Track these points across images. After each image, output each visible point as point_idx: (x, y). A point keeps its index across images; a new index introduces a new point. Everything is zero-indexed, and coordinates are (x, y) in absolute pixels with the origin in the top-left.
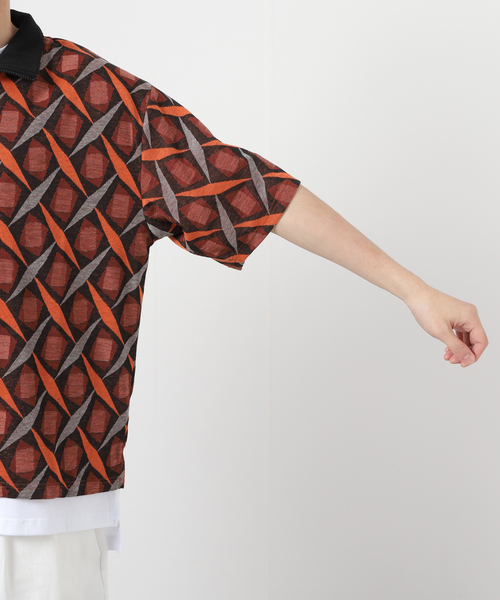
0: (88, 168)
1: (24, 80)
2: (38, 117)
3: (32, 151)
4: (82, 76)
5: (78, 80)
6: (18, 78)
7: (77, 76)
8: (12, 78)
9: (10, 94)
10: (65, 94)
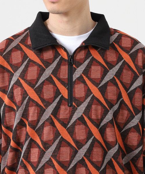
0: (136, 100)
1: (102, 49)
2: (111, 70)
3: (109, 88)
4: (133, 50)
5: (131, 52)
6: (99, 48)
7: (131, 50)
8: (96, 48)
9: (95, 57)
10: (125, 59)
